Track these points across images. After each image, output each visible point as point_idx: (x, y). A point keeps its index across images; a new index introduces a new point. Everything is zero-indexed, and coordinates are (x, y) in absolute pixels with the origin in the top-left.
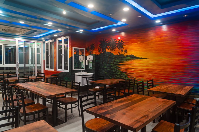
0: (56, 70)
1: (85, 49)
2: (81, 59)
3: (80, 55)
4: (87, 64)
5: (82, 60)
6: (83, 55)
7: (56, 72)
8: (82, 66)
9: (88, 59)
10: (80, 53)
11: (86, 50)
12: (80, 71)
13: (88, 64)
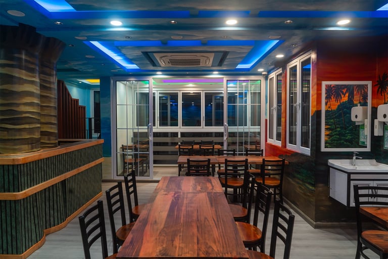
0: (285, 147)
1: (369, 84)
2: (356, 117)
3: (355, 102)
4: (376, 134)
5: (360, 119)
6: (364, 104)
7: (284, 149)
8: (362, 140)
9: (380, 118)
10: (357, 98)
11: (373, 86)
12: (349, 156)
13: (381, 134)
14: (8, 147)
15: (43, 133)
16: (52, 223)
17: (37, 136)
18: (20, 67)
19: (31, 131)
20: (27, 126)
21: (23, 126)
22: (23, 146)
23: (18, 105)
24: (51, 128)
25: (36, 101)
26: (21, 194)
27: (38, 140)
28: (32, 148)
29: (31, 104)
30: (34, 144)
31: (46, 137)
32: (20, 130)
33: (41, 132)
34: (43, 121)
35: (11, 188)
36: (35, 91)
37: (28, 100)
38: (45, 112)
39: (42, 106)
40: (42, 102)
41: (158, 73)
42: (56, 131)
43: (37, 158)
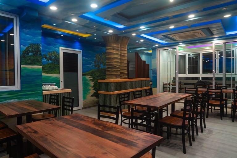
14: (109, 77)
15: (121, 73)
16: (124, 108)
17: (119, 73)
18: (114, 49)
19: (116, 71)
20: (115, 70)
21: (114, 70)
22: (114, 77)
23: (113, 62)
24: (124, 71)
25: (119, 61)
26: (112, 93)
27: (119, 75)
28: (117, 78)
29: (117, 62)
30: (117, 76)
31: (122, 75)
32: (113, 71)
33: (121, 72)
34: (121, 68)
35: (109, 91)
36: (118, 57)
37: (115, 60)
38: (122, 65)
39: (121, 63)
40: (121, 61)
41: (180, 44)
42: (127, 73)
43: (118, 81)
